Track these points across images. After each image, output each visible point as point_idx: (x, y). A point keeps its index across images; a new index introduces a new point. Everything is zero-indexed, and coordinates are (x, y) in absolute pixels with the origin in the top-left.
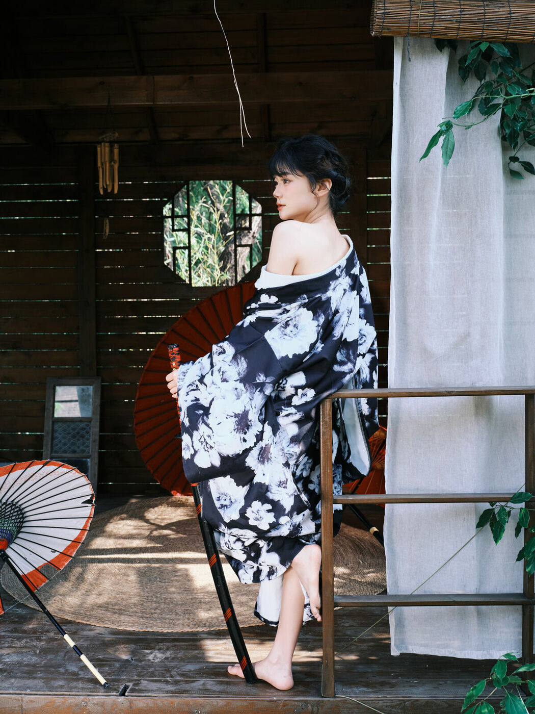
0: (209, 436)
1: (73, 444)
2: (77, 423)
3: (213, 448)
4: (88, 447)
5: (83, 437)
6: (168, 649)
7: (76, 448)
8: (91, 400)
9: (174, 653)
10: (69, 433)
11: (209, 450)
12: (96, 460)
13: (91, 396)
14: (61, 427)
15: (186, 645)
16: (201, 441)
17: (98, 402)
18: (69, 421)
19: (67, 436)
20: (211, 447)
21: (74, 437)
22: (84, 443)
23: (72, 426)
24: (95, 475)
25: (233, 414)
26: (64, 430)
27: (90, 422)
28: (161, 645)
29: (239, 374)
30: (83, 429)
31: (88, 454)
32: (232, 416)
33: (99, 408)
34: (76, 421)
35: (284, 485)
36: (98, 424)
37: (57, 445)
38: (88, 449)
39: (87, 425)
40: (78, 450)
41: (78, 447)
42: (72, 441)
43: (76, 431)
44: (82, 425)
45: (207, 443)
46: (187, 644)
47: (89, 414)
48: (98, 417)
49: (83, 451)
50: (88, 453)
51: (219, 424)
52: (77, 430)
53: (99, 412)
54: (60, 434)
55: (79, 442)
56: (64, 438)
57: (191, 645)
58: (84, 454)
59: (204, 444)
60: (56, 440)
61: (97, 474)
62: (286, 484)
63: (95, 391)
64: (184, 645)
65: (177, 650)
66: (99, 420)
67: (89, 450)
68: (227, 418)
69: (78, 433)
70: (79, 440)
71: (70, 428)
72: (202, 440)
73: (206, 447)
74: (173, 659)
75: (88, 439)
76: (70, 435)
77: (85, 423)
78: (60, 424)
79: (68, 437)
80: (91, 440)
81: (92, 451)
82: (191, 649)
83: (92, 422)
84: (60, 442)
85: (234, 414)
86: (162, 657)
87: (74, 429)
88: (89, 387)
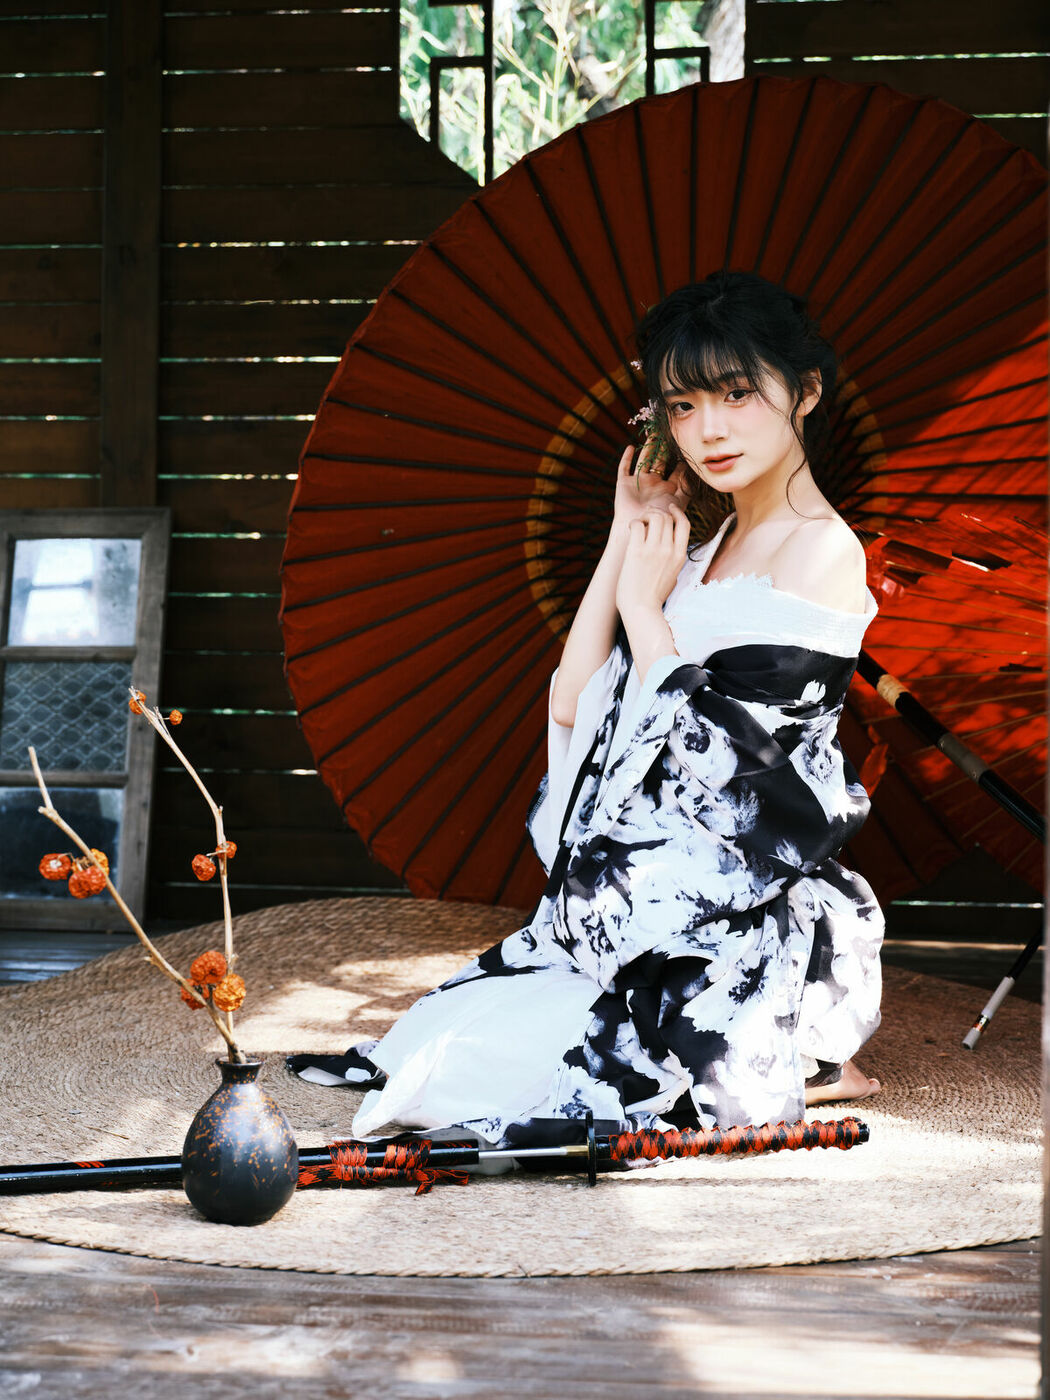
0: (617, 919)
1: (70, 737)
2: (83, 667)
3: (613, 949)
4: (120, 747)
5: (102, 712)
6: (345, 1325)
7: (78, 750)
8: (134, 588)
9: (370, 1340)
10: (57, 701)
11: (602, 951)
12: (146, 794)
13: (137, 577)
14: (28, 679)
15: (425, 1318)
16: (588, 923)
17: (159, 593)
18: (58, 660)
19: (48, 709)
20: (610, 948)
21: (72, 712)
22: (106, 735)
23: (68, 674)
24: (139, 844)
25: (696, 896)
26: (41, 691)
27: (129, 661)
28: (317, 1314)
29: (738, 824)
30: (103, 686)
31: (118, 773)
32: (691, 899)
33: (160, 614)
34: (81, 660)
35: (763, 1068)
36: (156, 668)
37: (15, 740)
38: (118, 755)
39: (119, 674)
40: (84, 759)
41: (86, 749)
42: (65, 726)
43: (80, 694)
44: (100, 673)
45: (603, 934)
46: (429, 1313)
47: (124, 635)
48: (157, 645)
49: (102, 762)
50: (120, 767)
51: (654, 901)
52: (85, 688)
53: (159, 627)
54: (25, 702)
55: (89, 731)
56: (38, 716)
57: (447, 1318)
58: (106, 772)
59: (596, 933)
60: (11, 725)
61: (145, 840)
62: (770, 1066)
63: (149, 558)
64: (417, 1317)
65: (385, 1330)
66: (158, 656)
67: (123, 757)
68: (677, 897)
69: (87, 700)
70: (87, 723)
71: (60, 682)
72: (594, 922)
73: (596, 943)
74: (366, 1356)
75: (120, 722)
76: (60, 707)
77: (112, 667)
78: (26, 669)
79: (54, 714)
80: (130, 724)
81: (132, 763)
82: (445, 1330)
83: (135, 664)
84: (25, 729)
85: (698, 897)
86: (319, 1350)
87: (72, 688)
88: (128, 543)
